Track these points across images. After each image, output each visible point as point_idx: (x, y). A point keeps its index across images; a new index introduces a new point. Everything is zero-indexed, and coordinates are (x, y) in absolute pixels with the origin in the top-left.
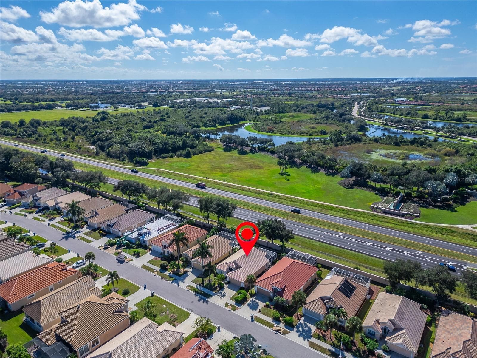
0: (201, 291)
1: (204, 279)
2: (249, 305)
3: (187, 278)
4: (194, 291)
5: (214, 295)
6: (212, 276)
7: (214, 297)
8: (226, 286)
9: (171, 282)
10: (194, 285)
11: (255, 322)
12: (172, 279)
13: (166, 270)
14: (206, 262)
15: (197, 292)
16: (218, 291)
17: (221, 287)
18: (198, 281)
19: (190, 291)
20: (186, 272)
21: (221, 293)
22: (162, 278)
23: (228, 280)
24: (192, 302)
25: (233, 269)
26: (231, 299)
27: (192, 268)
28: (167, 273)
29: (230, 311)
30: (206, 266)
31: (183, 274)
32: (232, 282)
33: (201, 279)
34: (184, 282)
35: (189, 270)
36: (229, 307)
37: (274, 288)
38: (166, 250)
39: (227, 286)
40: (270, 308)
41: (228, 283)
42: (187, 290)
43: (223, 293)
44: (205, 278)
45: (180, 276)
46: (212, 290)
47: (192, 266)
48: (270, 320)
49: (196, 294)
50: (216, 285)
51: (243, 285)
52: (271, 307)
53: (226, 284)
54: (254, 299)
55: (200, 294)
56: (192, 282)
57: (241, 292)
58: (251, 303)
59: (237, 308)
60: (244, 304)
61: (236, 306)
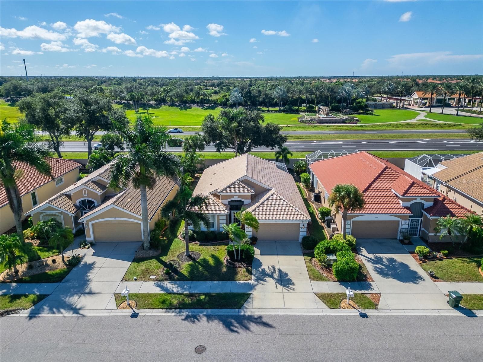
1: (165, 259)
5: (250, 287)
8: (256, 252)
15: (184, 306)
16: (251, 273)
17: (246, 259)
18: (148, 272)
20: (75, 262)
21: (264, 273)
25: (247, 201)
26: (316, 278)
29: (363, 315)
33: (154, 263)
34: (91, 293)
35: (83, 252)
36: (344, 304)
37: (408, 204)
43: (271, 273)
44: (164, 254)
45: (60, 278)
46: (229, 277)
47: (91, 239)
49: (186, 313)
50: (223, 259)
52: (439, 255)
54: (367, 254)
56: (124, 279)
57: (329, 248)
58: (377, 265)
59: (368, 296)
60: (365, 276)
61: (359, 292)
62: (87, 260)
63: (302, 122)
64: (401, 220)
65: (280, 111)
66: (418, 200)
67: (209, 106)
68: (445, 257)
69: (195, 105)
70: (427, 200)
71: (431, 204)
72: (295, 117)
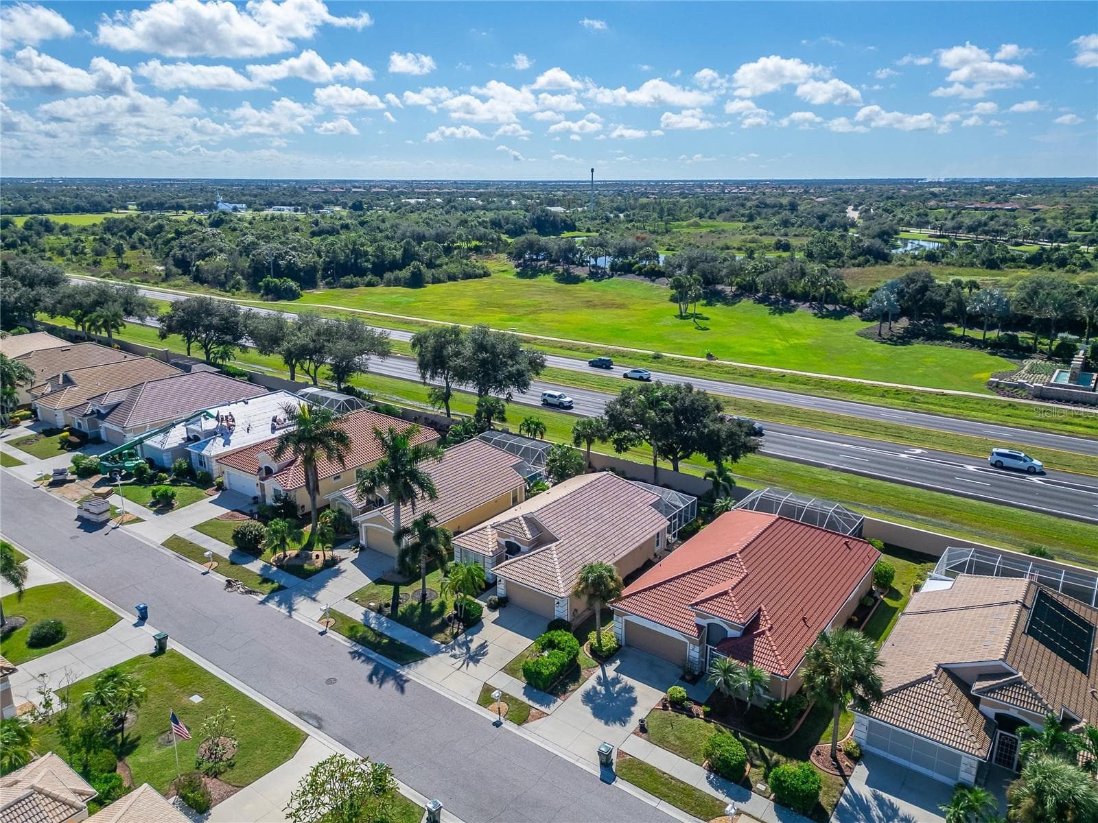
0: (381, 635)
1: (402, 589)
2: (589, 698)
3: (332, 584)
4: (352, 637)
5: (436, 651)
6: (434, 580)
7: (432, 660)
8: (489, 616)
9: (261, 598)
10: (356, 613)
11: (620, 784)
12: (268, 587)
13: (257, 554)
15: (362, 641)
16: (455, 636)
17: (471, 621)
18: (373, 597)
19: (332, 634)
20: (331, 563)
21: (466, 644)
22: (229, 583)
23: (501, 589)
24: (331, 681)
25: (523, 548)
26: (509, 670)
27: (362, 549)
28: (256, 566)
29: (497, 724)
30: (406, 531)
31: (317, 571)
32: (517, 598)
33: (388, 590)
34: (314, 600)
35: (347, 555)
36: (495, 706)
37: (704, 623)
38: (271, 485)
39: (496, 614)
40: (691, 715)
41: (501, 604)
42: (322, 628)
43: (473, 646)
44: (407, 584)
45: (307, 575)
46: (430, 633)
47: (363, 542)
48: (694, 775)
49: (359, 648)
50: (450, 611)
51: (562, 612)
52: (696, 709)
53: (493, 607)
54: (611, 671)
55: (375, 647)
56: (349, 598)
57: (554, 641)
58: (599, 688)
59: (533, 711)
60: (565, 692)
61: (530, 703)
62: (342, 566)
64: (688, 643)
65: (984, 345)
66: (717, 621)
67: (835, 309)
68: (702, 716)
69: (808, 304)
71: (738, 634)
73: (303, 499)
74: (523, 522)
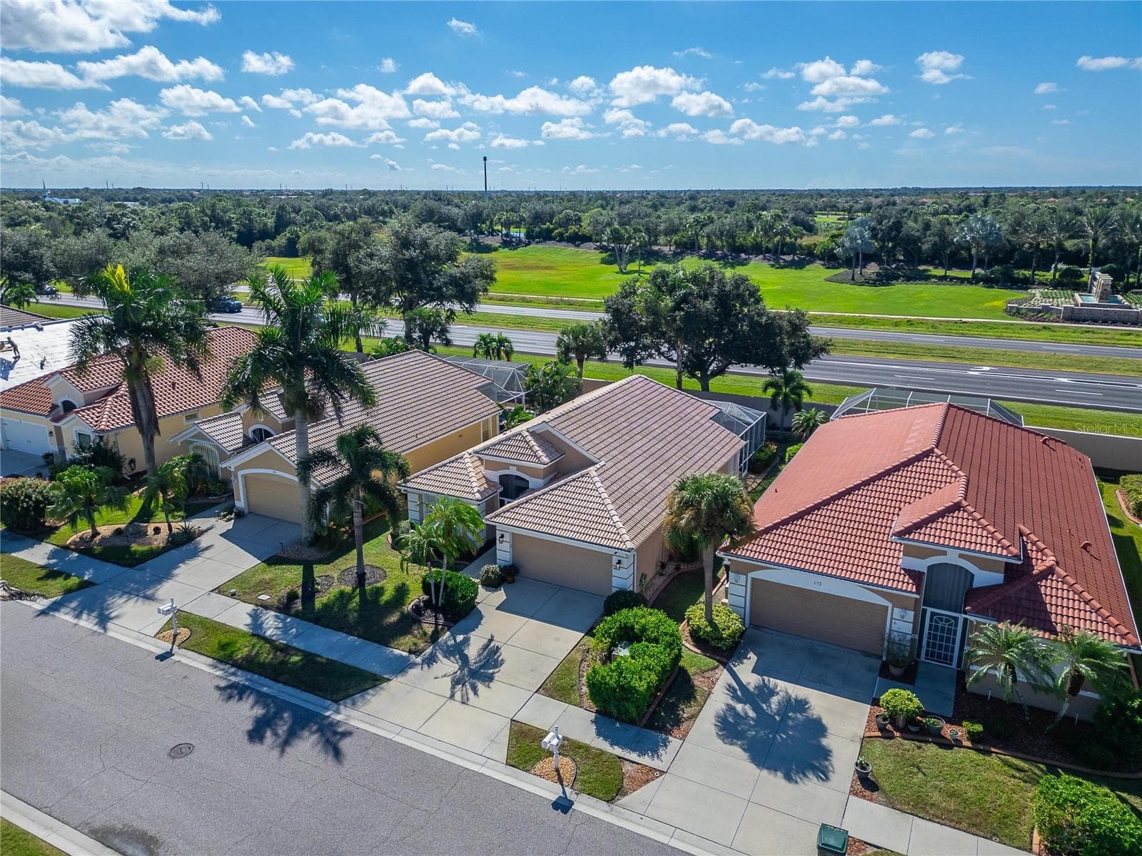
0: (286, 649)
1: (319, 570)
2: (729, 728)
3: (184, 571)
4: (227, 660)
5: (402, 667)
6: (378, 551)
7: (395, 685)
8: (488, 600)
9: (41, 604)
10: (237, 615)
12: (59, 584)
13: (40, 533)
14: (323, 436)
15: (247, 664)
16: (434, 638)
17: (456, 610)
18: (266, 586)
19: (185, 657)
20: (183, 539)
21: (457, 651)
23: (504, 552)
24: (179, 751)
25: (533, 482)
26: (556, 688)
27: (240, 515)
28: (37, 553)
29: (563, 805)
31: (154, 554)
32: (534, 563)
33: (293, 573)
34: (150, 598)
35: (213, 528)
36: (547, 765)
37: (921, 565)
38: (72, 427)
39: (500, 596)
40: (946, 745)
41: (507, 577)
42: (165, 646)
43: (472, 652)
44: (327, 561)
45: (136, 560)
46: (385, 637)
47: (240, 503)
49: (240, 678)
50: (416, 596)
51: (624, 578)
52: (953, 731)
53: (492, 583)
54: (746, 671)
55: (276, 672)
57: (632, 628)
58: (739, 707)
59: (627, 767)
60: (678, 722)
61: (617, 751)
62: (204, 541)
63: (1017, 313)
64: (890, 605)
65: (975, 280)
66: (952, 558)
67: (794, 259)
68: (968, 744)
69: (761, 256)
70: (984, 564)
71: (998, 578)
72: (1001, 298)
73: (131, 445)
74: (529, 438)
